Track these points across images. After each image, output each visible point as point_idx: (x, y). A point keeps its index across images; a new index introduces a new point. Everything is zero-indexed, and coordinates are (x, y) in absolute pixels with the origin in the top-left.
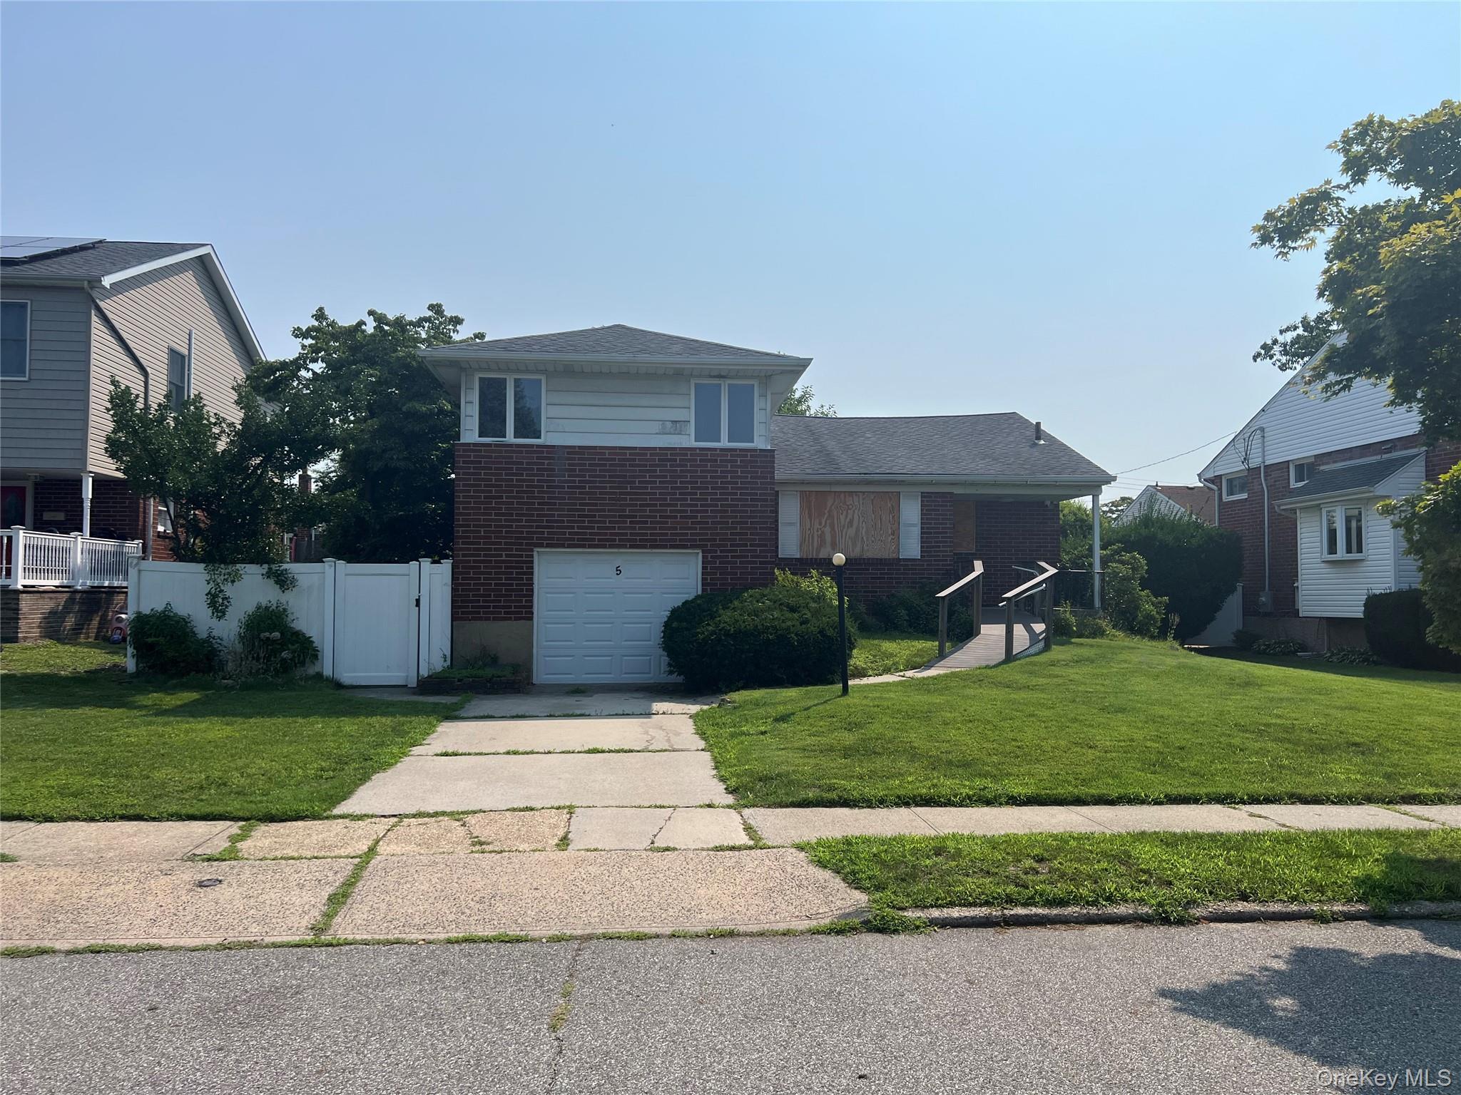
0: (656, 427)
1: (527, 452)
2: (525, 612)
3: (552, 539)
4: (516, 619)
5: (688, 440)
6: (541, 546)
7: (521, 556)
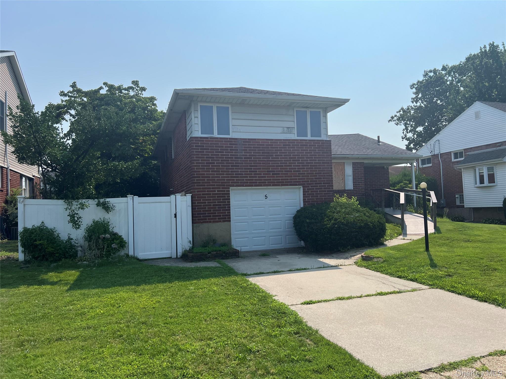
0: (280, 130)
1: (225, 141)
2: (227, 218)
3: (238, 183)
4: (224, 221)
5: (294, 136)
6: (233, 186)
7: (224, 191)
